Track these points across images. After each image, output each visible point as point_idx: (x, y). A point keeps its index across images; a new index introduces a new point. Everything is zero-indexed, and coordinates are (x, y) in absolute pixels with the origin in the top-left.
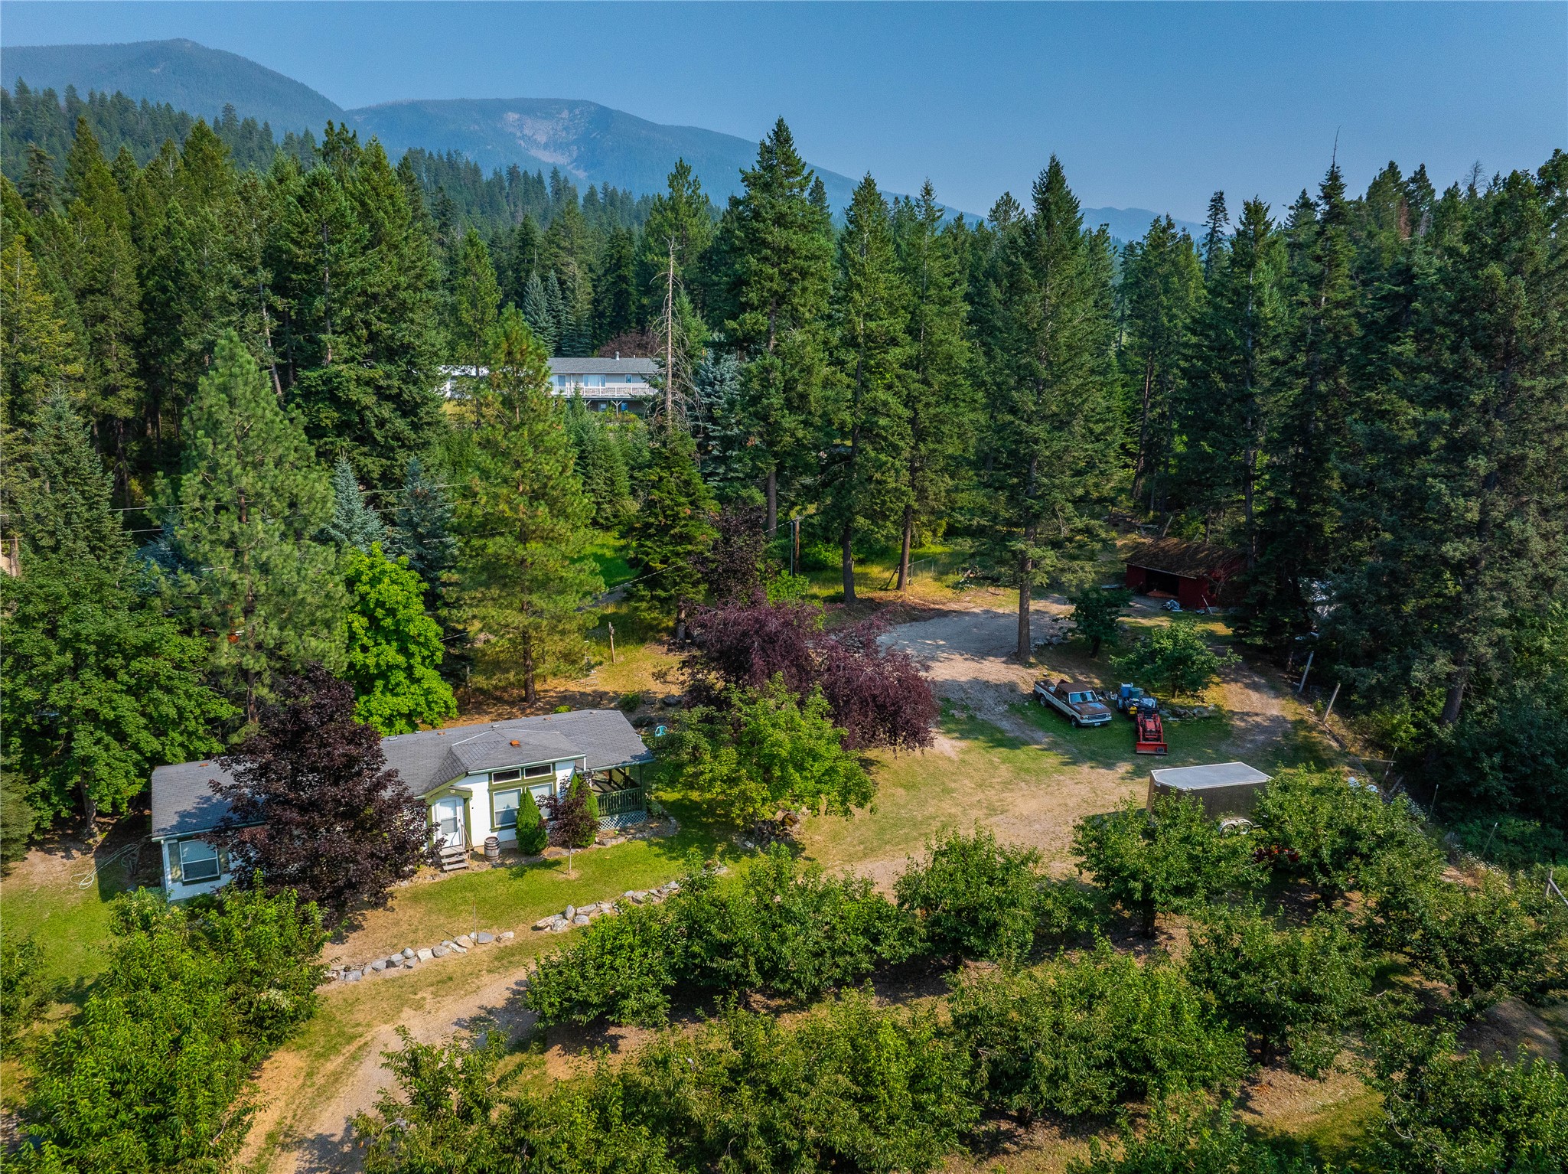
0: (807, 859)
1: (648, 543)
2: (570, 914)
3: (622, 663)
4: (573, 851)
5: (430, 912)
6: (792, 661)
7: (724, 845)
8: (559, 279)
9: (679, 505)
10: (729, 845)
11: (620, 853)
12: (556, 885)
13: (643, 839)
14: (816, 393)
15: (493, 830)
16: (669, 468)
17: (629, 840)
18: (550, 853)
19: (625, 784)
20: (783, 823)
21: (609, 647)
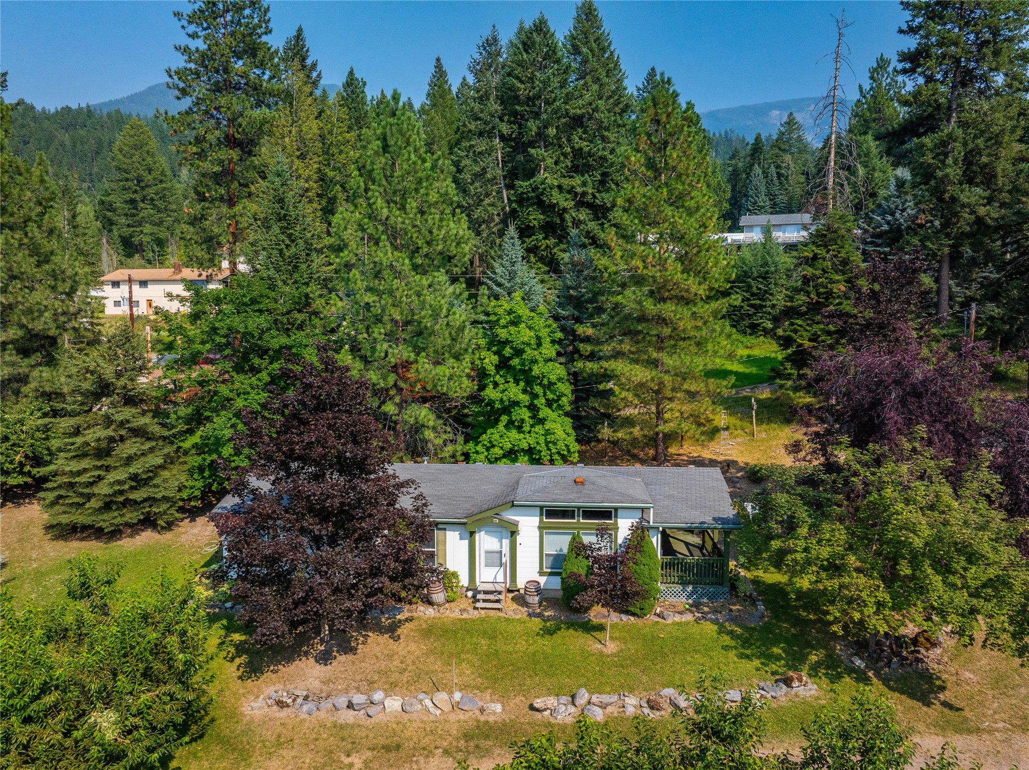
0: (945, 704)
1: (799, 322)
2: (582, 699)
3: (763, 440)
4: (624, 617)
5: (431, 652)
6: (947, 425)
7: (822, 653)
8: (778, 173)
9: (832, 282)
10: (829, 656)
11: (679, 634)
12: (585, 655)
13: (715, 622)
14: (1003, 167)
15: (541, 573)
16: (826, 246)
17: (697, 620)
18: (597, 614)
19: (713, 552)
20: (915, 641)
21: (752, 423)
